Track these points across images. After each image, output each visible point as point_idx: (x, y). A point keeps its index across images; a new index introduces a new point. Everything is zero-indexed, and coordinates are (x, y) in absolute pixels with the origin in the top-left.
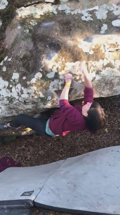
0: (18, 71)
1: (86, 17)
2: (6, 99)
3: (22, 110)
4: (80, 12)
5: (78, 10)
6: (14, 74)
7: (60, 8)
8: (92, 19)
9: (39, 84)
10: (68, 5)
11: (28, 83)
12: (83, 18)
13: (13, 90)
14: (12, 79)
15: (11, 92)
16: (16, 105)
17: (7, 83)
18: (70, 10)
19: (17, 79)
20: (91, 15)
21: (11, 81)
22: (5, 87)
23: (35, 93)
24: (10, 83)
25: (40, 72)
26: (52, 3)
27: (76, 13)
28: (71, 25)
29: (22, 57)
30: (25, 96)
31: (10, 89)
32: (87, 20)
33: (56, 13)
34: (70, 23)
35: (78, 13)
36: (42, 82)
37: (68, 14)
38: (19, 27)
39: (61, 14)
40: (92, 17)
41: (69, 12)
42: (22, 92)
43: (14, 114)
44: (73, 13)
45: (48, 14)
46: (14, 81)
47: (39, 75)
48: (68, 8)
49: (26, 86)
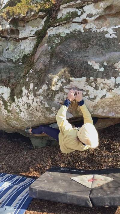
0: (33, 82)
1: (111, 35)
2: (26, 105)
4: (105, 30)
5: (104, 28)
6: (31, 84)
7: (87, 27)
8: (116, 37)
9: (46, 95)
10: (95, 24)
11: (37, 93)
12: (107, 36)
13: (30, 97)
14: (29, 88)
15: (29, 99)
16: (32, 111)
18: (97, 28)
20: (116, 32)
22: (25, 95)
23: (41, 102)
24: (28, 91)
25: (46, 84)
26: (80, 22)
27: (102, 31)
28: (90, 42)
29: (38, 70)
30: (35, 104)
31: (28, 96)
32: (111, 37)
33: (83, 31)
34: (89, 40)
35: (103, 31)
36: (48, 93)
37: (94, 32)
38: (46, 45)
39: (87, 32)
40: (116, 34)
41: (95, 30)
42: (33, 100)
44: (98, 31)
45: (74, 33)
46: (31, 90)
47: (45, 87)
48: (95, 26)
49: (35, 95)
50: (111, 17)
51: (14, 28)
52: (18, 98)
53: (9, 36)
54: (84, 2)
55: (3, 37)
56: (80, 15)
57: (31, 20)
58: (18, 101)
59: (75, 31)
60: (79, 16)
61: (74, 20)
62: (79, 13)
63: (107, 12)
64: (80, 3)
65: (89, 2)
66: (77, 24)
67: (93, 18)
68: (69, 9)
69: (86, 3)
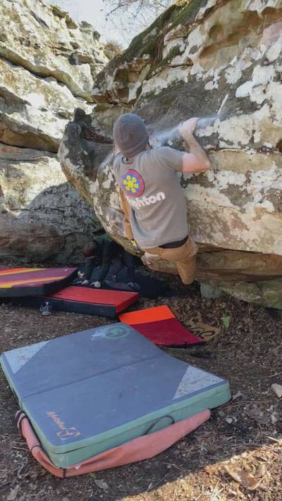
50: (228, 46)
51: (122, 87)
53: (118, 100)
54: (187, 26)
55: (111, 103)
56: (184, 52)
57: (142, 69)
59: (174, 83)
60: (181, 54)
61: (173, 63)
62: (181, 49)
63: (219, 38)
64: (181, 30)
65: (193, 25)
66: (178, 69)
67: (196, 54)
68: (174, 41)
69: (190, 26)
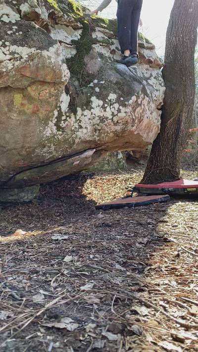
0: (115, 92)
3: (108, 132)
6: (111, 94)
11: (127, 103)
13: (108, 109)
14: (107, 99)
15: (105, 111)
16: (106, 125)
17: (101, 103)
19: (113, 100)
21: (107, 100)
22: (99, 106)
24: (105, 102)
30: (122, 115)
31: (104, 108)
36: (135, 105)
42: (119, 111)
43: (95, 138)
46: (110, 101)
47: (134, 98)
49: (125, 106)
52: (83, 110)
58: (82, 115)
